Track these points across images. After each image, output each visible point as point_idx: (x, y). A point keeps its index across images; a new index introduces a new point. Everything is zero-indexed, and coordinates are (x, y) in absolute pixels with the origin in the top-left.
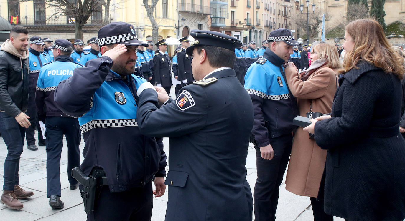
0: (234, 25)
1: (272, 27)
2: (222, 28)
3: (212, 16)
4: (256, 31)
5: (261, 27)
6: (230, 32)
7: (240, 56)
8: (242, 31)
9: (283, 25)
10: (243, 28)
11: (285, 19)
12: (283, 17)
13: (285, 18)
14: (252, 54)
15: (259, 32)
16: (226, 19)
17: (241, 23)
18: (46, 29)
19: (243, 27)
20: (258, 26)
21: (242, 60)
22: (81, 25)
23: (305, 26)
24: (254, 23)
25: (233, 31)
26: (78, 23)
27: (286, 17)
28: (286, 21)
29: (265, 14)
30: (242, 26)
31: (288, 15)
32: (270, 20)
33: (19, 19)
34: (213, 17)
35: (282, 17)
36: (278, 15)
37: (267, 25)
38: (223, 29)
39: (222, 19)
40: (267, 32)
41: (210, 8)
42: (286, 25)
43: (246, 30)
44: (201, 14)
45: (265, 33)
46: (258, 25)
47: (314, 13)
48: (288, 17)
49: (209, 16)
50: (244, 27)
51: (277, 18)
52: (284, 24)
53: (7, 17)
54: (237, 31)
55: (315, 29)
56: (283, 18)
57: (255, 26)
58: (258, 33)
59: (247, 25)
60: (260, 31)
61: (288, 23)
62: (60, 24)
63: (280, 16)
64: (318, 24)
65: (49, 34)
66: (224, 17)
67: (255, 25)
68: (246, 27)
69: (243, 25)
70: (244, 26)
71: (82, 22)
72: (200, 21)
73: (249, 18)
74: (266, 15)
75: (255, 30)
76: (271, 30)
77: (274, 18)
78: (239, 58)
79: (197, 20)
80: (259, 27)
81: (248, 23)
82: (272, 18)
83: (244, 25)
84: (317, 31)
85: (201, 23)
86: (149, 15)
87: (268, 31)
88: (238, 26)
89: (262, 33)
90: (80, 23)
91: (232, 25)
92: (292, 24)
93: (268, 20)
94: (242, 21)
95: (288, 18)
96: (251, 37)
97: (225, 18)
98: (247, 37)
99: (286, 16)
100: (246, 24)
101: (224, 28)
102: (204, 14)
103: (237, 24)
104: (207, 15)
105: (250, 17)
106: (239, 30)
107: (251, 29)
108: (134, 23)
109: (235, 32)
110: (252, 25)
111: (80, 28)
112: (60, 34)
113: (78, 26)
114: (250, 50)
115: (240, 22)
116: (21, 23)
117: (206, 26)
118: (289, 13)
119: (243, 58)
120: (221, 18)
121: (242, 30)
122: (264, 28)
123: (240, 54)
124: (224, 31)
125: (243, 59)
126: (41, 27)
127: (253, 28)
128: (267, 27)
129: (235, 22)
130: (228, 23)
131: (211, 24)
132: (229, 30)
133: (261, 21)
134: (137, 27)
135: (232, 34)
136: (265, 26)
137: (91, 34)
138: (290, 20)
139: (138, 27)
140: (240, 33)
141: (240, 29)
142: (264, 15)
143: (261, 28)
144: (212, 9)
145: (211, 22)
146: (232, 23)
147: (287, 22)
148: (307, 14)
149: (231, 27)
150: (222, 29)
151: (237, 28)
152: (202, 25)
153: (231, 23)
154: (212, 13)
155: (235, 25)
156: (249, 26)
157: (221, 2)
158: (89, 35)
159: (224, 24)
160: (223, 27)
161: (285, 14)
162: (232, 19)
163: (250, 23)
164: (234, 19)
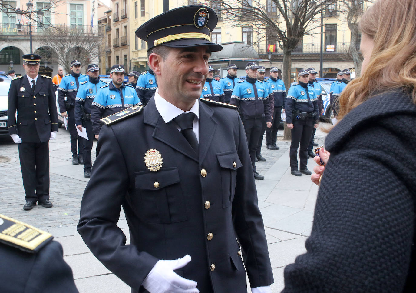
18: (302, 57)
22: (289, 50)
26: (286, 48)
33: (276, 47)
53: (265, 46)
62: (317, 52)
65: (305, 63)
71: (290, 47)
90: (288, 48)
111: (289, 54)
112: (316, 63)
113: (286, 52)
116: (278, 51)
126: (297, 55)
137: (350, 63)
158: (347, 64)
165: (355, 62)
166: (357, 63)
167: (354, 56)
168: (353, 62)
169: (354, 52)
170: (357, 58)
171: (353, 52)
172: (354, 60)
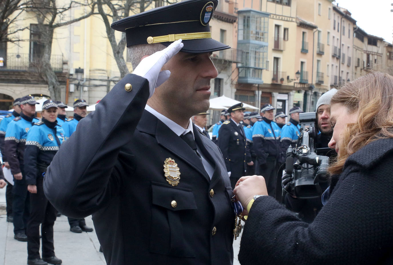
0: (277, 81)
2: (257, 85)
3: (240, 65)
4: (315, 93)
5: (325, 88)
6: (270, 94)
7: (269, 135)
8: (291, 93)
10: (294, 87)
14: (293, 131)
16: (264, 71)
17: (290, 78)
20: (320, 85)
21: (273, 142)
24: (312, 80)
25: (276, 92)
29: (332, 65)
30: (292, 84)
31: (373, 68)
32: (340, 76)
34: (241, 67)
35: (363, 70)
36: (356, 67)
37: (335, 83)
38: (259, 88)
39: (258, 70)
41: (238, 50)
43: (299, 92)
44: (220, 61)
46: (320, 83)
49: (234, 65)
50: (296, 86)
51: (353, 73)
54: (282, 91)
57: (315, 85)
59: (300, 83)
63: (359, 69)
66: (261, 67)
67: (314, 83)
68: (299, 86)
69: (294, 81)
70: (296, 84)
73: (303, 70)
74: (334, 67)
75: (313, 91)
77: (348, 73)
78: (268, 138)
80: (322, 87)
81: (301, 79)
82: (344, 72)
83: (295, 83)
85: (220, 77)
86: (117, 54)
88: (285, 83)
91: (275, 81)
93: (338, 75)
94: (292, 76)
96: (307, 104)
97: (261, 69)
98: (300, 103)
99: (370, 69)
100: (298, 81)
102: (225, 61)
103: (282, 80)
104: (230, 62)
105: (305, 69)
106: (287, 91)
107: (306, 89)
108: (103, 70)
109: (280, 93)
110: (310, 82)
114: (290, 124)
115: (288, 78)
117: (229, 82)
118: (376, 65)
119: (275, 138)
120: (255, 69)
121: (291, 90)
123: (270, 132)
124: (260, 92)
125: (275, 140)
127: (311, 88)
129: (280, 76)
130: (267, 78)
131: (237, 78)
132: (268, 91)
133: (325, 76)
134: (108, 78)
135: (274, 97)
136: (332, 86)
139: (110, 79)
140: (287, 95)
141: (288, 88)
142: (330, 67)
144: (240, 53)
145: (238, 75)
146: (275, 77)
149: (272, 84)
150: (257, 89)
151: (282, 88)
152: (222, 79)
153: (272, 77)
154: (239, 60)
155: (279, 82)
156: (304, 84)
157: (257, 42)
159: (261, 79)
160: (259, 85)
162: (274, 71)
163: (305, 79)
164: (279, 70)
165: (51, 87)
166: (54, 87)
167: (48, 77)
168: (47, 86)
169: (49, 70)
170: (54, 81)
171: (47, 70)
172: (49, 83)
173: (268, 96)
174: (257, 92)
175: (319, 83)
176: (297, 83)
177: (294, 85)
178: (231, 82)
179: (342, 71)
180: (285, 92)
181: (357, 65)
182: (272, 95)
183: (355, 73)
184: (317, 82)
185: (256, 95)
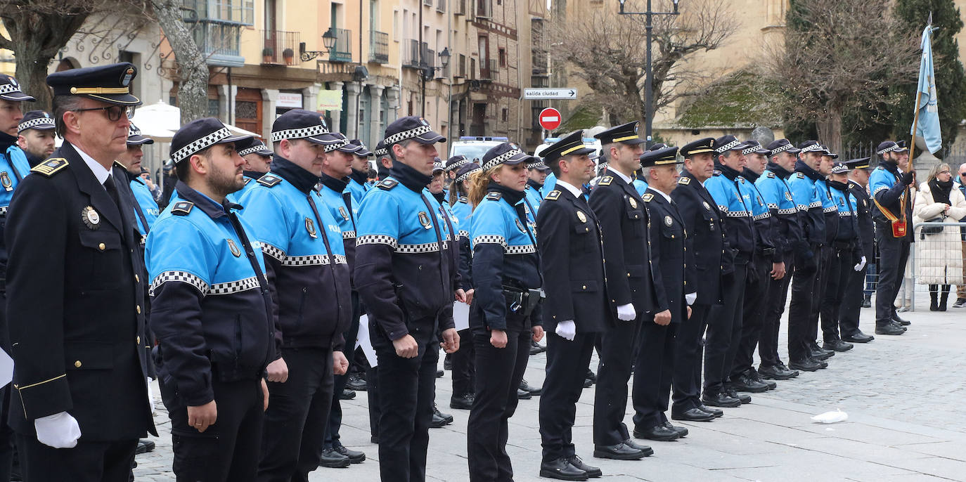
0: (275, 59)
1: (433, 74)
2: (225, 71)
4: (368, 89)
5: (389, 73)
6: (259, 92)
8: (311, 89)
9: (473, 60)
10: (317, 72)
11: (480, 37)
12: (474, 24)
13: (480, 30)
15: (380, 93)
16: (245, 33)
17: (308, 49)
19: (315, 68)
20: (378, 65)
23: (612, 71)
24: (361, 54)
25: (273, 88)
27: (486, 27)
28: (483, 43)
29: (405, 11)
30: (311, 65)
31: (495, 17)
32: (423, 41)
35: (470, 23)
36: (457, 15)
37: (414, 61)
38: (230, 78)
39: (229, 29)
40: (412, 92)
42: (484, 65)
43: (328, 86)
45: (406, 96)
46: (380, 59)
47: (676, 13)
48: (494, 26)
50: (322, 71)
51: (450, 31)
52: (476, 58)
54: (288, 86)
55: (654, 85)
56: (474, 31)
57: (367, 67)
58: (379, 100)
59: (332, 62)
60: (386, 90)
61: (494, 55)
63: (462, 19)
64: (669, 65)
66: (236, 18)
67: (365, 61)
68: (329, 70)
69: (319, 58)
70: (321, 65)
72: (132, 37)
73: (338, 26)
74: (410, 15)
75: (364, 84)
76: (427, 86)
77: (438, 32)
79: (117, 32)
80: (382, 73)
81: (333, 50)
82: (430, 29)
83: (318, 61)
84: (664, 92)
85: (132, 48)
87: (416, 89)
88: (296, 63)
89: (394, 97)
91: (270, 58)
92: (511, 58)
93: (418, 39)
94: (315, 43)
95: (495, 30)
96: (349, 118)
97: (238, 26)
98: (332, 116)
99: (487, 20)
100: (327, 57)
101: (233, 71)
103: (288, 54)
105: (343, 24)
106: (298, 84)
107: (348, 78)
109: (282, 91)
110: (355, 59)
115: (302, 46)
117: (155, 62)
118: (500, 8)
120: (223, 25)
121: (311, 82)
122: (399, 75)
124: (234, 88)
127: (358, 75)
128: (414, 70)
129: (282, 45)
130: (250, 52)
132: (253, 84)
133: (391, 43)
135: (268, 101)
136: (405, 68)
138: (503, 42)
140: (300, 95)
141: (302, 76)
142: (401, 13)
143: (389, 77)
146: (270, 49)
147: (491, 51)
148: (645, 17)
149: (263, 66)
150: (225, 80)
151: (289, 75)
152: (138, 54)
153: (262, 47)
155: (280, 61)
156: (342, 63)
159: (238, 54)
160: (229, 68)
161: (478, 14)
162: (265, 31)
163: (344, 50)
164: (277, 29)
173: (255, 98)
174: (226, 88)
175: (379, 61)
176: (323, 62)
177: (318, 66)
178: (159, 65)
179: (426, 28)
180: (295, 86)
181: (459, 12)
182: (264, 97)
183: (456, 32)
184: (373, 58)
185: (224, 96)
